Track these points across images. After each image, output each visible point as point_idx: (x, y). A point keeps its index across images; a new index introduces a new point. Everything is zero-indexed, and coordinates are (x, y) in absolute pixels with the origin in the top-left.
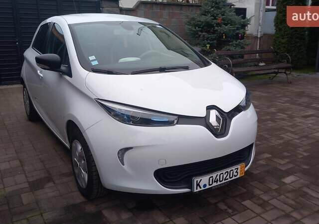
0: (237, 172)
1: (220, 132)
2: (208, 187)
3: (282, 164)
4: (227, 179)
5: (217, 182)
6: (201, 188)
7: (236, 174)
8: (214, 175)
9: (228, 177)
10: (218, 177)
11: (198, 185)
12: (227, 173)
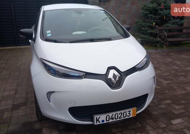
0: (129, 113)
2: (105, 122)
3: (177, 109)
4: (122, 118)
5: (113, 119)
6: (99, 122)
7: (129, 115)
8: (110, 115)
9: (122, 116)
10: (114, 116)
11: (97, 120)
12: (121, 114)
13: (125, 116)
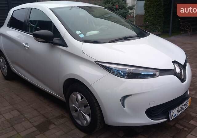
0: (188, 103)
4: (184, 109)
5: (180, 111)
6: (173, 117)
12: (184, 105)
13: (186, 107)
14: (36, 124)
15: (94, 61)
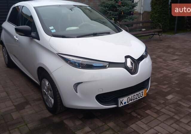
0: (142, 94)
1: (133, 71)
2: (127, 103)
3: (165, 88)
5: (132, 100)
6: (123, 104)
7: (142, 95)
8: (130, 97)
9: (138, 97)
10: (132, 98)
11: (121, 103)
12: (137, 95)
13: (139, 97)
14: (16, 104)
15: (56, 52)
